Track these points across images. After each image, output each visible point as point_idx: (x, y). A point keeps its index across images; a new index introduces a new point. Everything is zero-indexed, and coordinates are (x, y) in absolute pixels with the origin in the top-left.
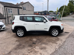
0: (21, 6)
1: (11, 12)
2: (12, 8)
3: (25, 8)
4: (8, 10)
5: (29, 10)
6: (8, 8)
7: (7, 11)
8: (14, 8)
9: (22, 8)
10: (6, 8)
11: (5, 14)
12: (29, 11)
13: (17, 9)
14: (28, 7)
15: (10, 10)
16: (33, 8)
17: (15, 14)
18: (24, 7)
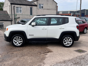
0: (36, 3)
1: (20, 12)
2: (21, 6)
3: (42, 6)
4: (16, 9)
5: (48, 8)
6: (16, 6)
7: (14, 9)
8: (25, 6)
9: (36, 6)
10: (13, 6)
11: (11, 14)
12: (47, 10)
13: (29, 7)
14: (47, 4)
15: (19, 9)
16: (56, 5)
17: (26, 14)
18: (40, 4)
